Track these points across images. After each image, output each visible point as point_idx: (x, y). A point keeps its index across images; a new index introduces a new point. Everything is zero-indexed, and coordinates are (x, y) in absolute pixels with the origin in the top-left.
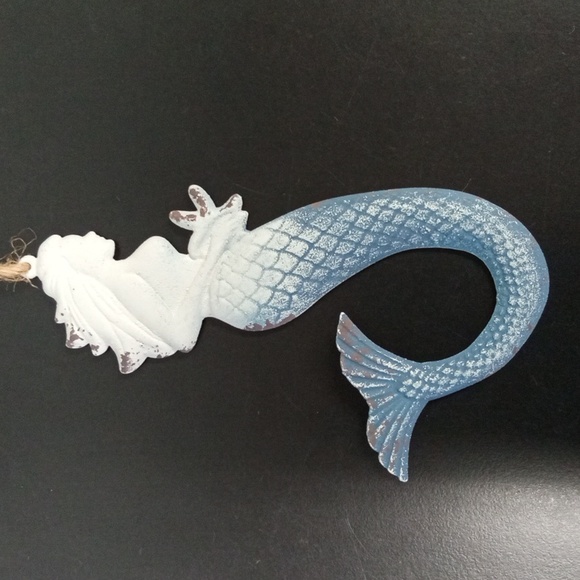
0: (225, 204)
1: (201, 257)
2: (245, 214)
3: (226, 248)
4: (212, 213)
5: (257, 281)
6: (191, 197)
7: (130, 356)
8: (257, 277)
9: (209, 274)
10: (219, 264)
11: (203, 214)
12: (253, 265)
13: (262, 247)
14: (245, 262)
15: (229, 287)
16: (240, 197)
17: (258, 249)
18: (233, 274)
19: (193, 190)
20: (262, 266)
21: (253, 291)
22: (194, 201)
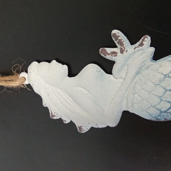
0: (138, 43)
1: (121, 78)
2: (153, 49)
3: (138, 73)
4: (129, 51)
5: (160, 97)
6: (114, 39)
7: (83, 128)
8: (160, 95)
9: (126, 90)
10: (133, 84)
11: (122, 52)
12: (158, 87)
13: (166, 75)
14: (152, 84)
15: (140, 98)
16: (149, 38)
17: (163, 76)
18: (143, 91)
19: (115, 34)
20: (165, 88)
21: (157, 103)
22: (116, 42)
